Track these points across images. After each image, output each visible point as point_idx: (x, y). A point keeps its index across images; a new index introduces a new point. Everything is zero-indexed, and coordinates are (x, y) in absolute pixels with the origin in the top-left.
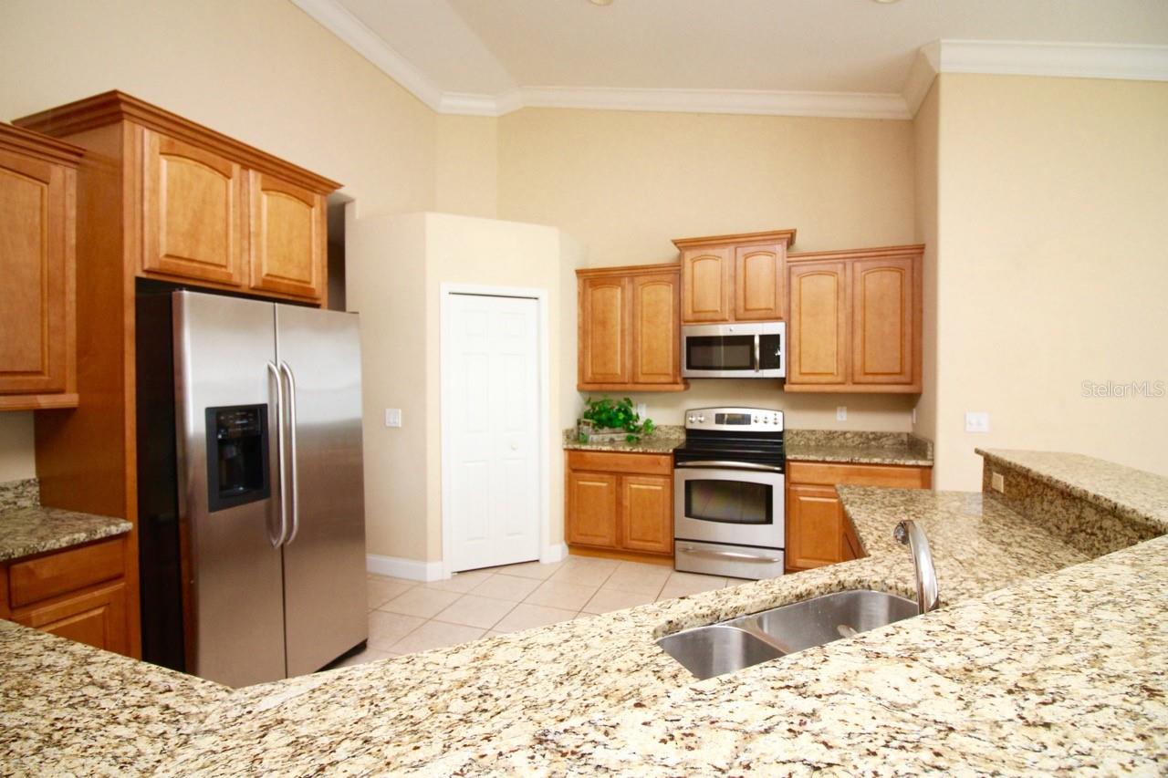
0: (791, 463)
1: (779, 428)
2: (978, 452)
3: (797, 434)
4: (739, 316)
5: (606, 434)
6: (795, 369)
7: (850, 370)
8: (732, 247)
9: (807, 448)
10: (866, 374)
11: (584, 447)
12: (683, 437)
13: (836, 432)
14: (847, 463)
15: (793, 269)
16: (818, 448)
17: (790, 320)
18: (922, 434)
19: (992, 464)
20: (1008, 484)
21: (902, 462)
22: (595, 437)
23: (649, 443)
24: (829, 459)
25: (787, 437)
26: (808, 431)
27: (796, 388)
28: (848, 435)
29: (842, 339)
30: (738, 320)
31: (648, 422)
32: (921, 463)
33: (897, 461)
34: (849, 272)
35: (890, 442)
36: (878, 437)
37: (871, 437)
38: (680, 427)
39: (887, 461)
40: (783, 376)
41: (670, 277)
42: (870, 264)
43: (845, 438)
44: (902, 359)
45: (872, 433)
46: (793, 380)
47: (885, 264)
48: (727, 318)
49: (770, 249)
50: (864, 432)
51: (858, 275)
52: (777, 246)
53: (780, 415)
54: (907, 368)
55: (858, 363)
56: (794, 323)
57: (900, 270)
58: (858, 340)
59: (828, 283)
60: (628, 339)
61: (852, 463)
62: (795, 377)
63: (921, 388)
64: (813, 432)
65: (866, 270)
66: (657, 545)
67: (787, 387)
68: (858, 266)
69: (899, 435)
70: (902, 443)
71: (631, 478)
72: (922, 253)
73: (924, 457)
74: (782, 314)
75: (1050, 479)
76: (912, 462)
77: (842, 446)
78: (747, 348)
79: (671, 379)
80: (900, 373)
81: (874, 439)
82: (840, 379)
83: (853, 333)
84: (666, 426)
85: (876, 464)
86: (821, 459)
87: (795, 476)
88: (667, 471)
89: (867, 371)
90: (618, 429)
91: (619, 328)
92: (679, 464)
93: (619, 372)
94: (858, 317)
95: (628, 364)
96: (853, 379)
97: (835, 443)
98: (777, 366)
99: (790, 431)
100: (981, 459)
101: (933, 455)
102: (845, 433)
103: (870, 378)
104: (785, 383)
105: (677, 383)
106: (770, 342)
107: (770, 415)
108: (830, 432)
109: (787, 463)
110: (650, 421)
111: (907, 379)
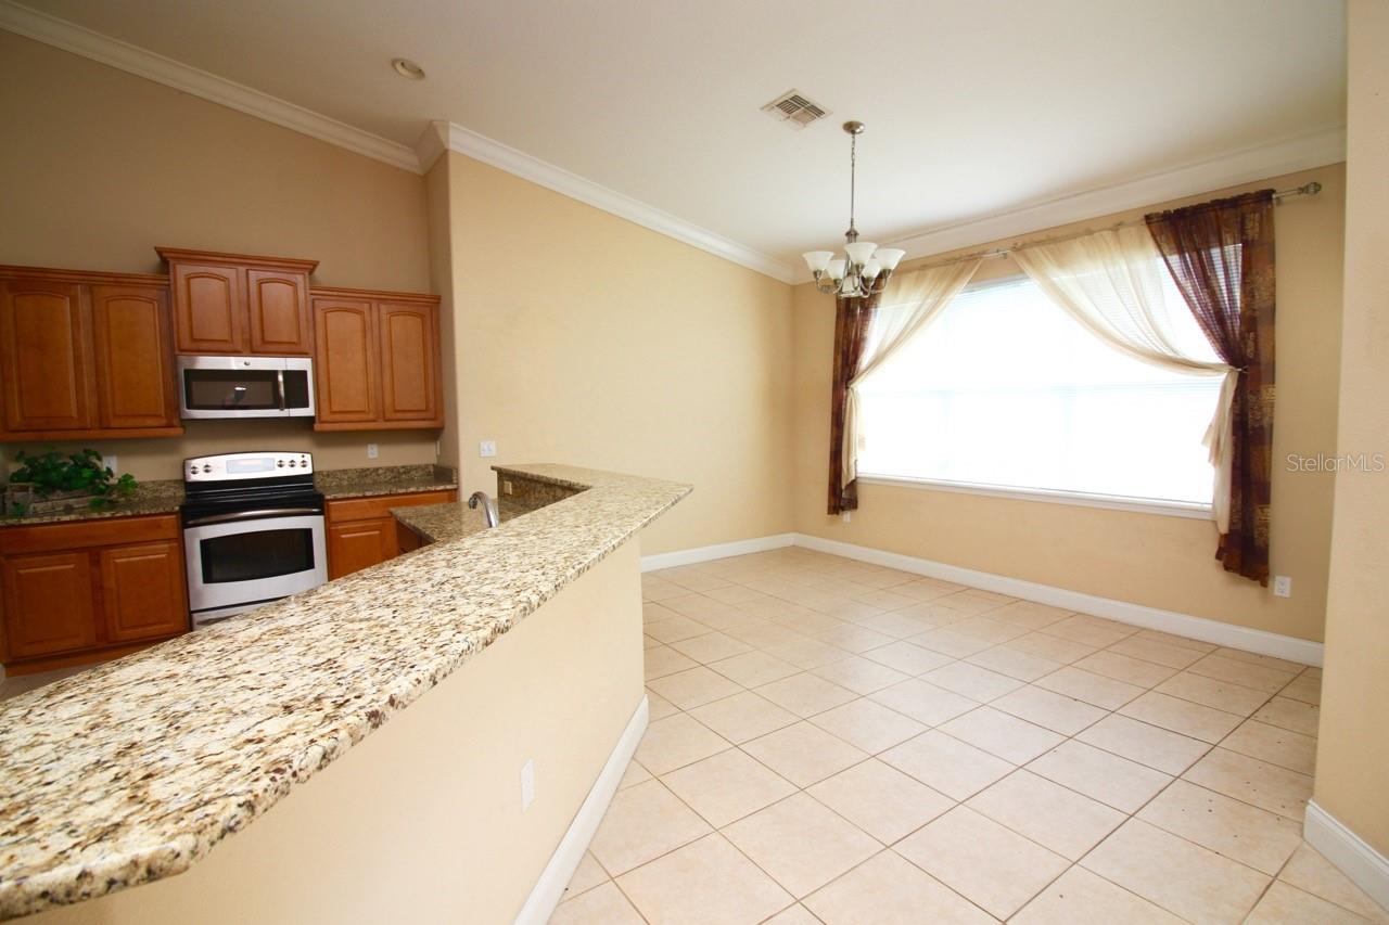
0: (331, 503)
1: (308, 470)
2: (493, 468)
3: (328, 475)
4: (255, 349)
5: (58, 500)
6: (325, 405)
7: (381, 408)
8: (242, 269)
9: (340, 488)
10: (396, 411)
11: (24, 522)
12: (181, 493)
13: (368, 469)
14: (386, 495)
15: (316, 302)
16: (351, 487)
17: (316, 356)
18: (446, 463)
19: (503, 475)
20: (514, 487)
21: (433, 488)
22: (40, 506)
23: (129, 505)
24: (368, 494)
25: (318, 479)
26: (340, 471)
27: (327, 427)
28: (380, 471)
29: (371, 379)
30: (255, 353)
31: (127, 478)
32: (448, 487)
33: (429, 488)
34: (375, 313)
35: (421, 473)
36: (407, 470)
37: (401, 471)
38: (176, 481)
39: (422, 489)
40: (313, 414)
41: (153, 293)
42: (394, 308)
43: (378, 475)
44: (427, 396)
45: (403, 467)
46: (324, 418)
47: (407, 309)
48: (239, 348)
49: (291, 278)
50: (395, 467)
51: (385, 317)
52: (297, 276)
53: (308, 457)
54: (431, 406)
55: (388, 400)
56: (321, 359)
57: (422, 316)
58: (387, 380)
59: (353, 321)
60: (87, 368)
61: (391, 495)
62: (325, 415)
63: (443, 422)
64: (345, 471)
65: (392, 314)
66: (165, 626)
67: (317, 427)
68: (384, 308)
69: (427, 466)
70: (429, 474)
71: (114, 551)
72: (438, 303)
73: (451, 482)
74: (307, 350)
75: (538, 476)
76: (441, 488)
77: (375, 483)
78: (268, 385)
79: (164, 422)
80: (426, 410)
81: (404, 472)
82: (371, 416)
83: (382, 372)
84: (153, 482)
85: (413, 493)
86: (360, 495)
87: (334, 516)
88: (173, 534)
89: (398, 408)
90: (76, 493)
91: (71, 354)
92: (191, 522)
93: (74, 414)
94: (386, 357)
95: (90, 402)
96: (384, 416)
97: (368, 480)
98: (306, 405)
99: (320, 473)
100: (496, 473)
101: (457, 479)
102: (377, 469)
103: (400, 416)
104: (314, 422)
105: (172, 426)
106: (296, 379)
107: (297, 457)
108: (363, 470)
109: (325, 503)
110: (131, 477)
111: (429, 415)
